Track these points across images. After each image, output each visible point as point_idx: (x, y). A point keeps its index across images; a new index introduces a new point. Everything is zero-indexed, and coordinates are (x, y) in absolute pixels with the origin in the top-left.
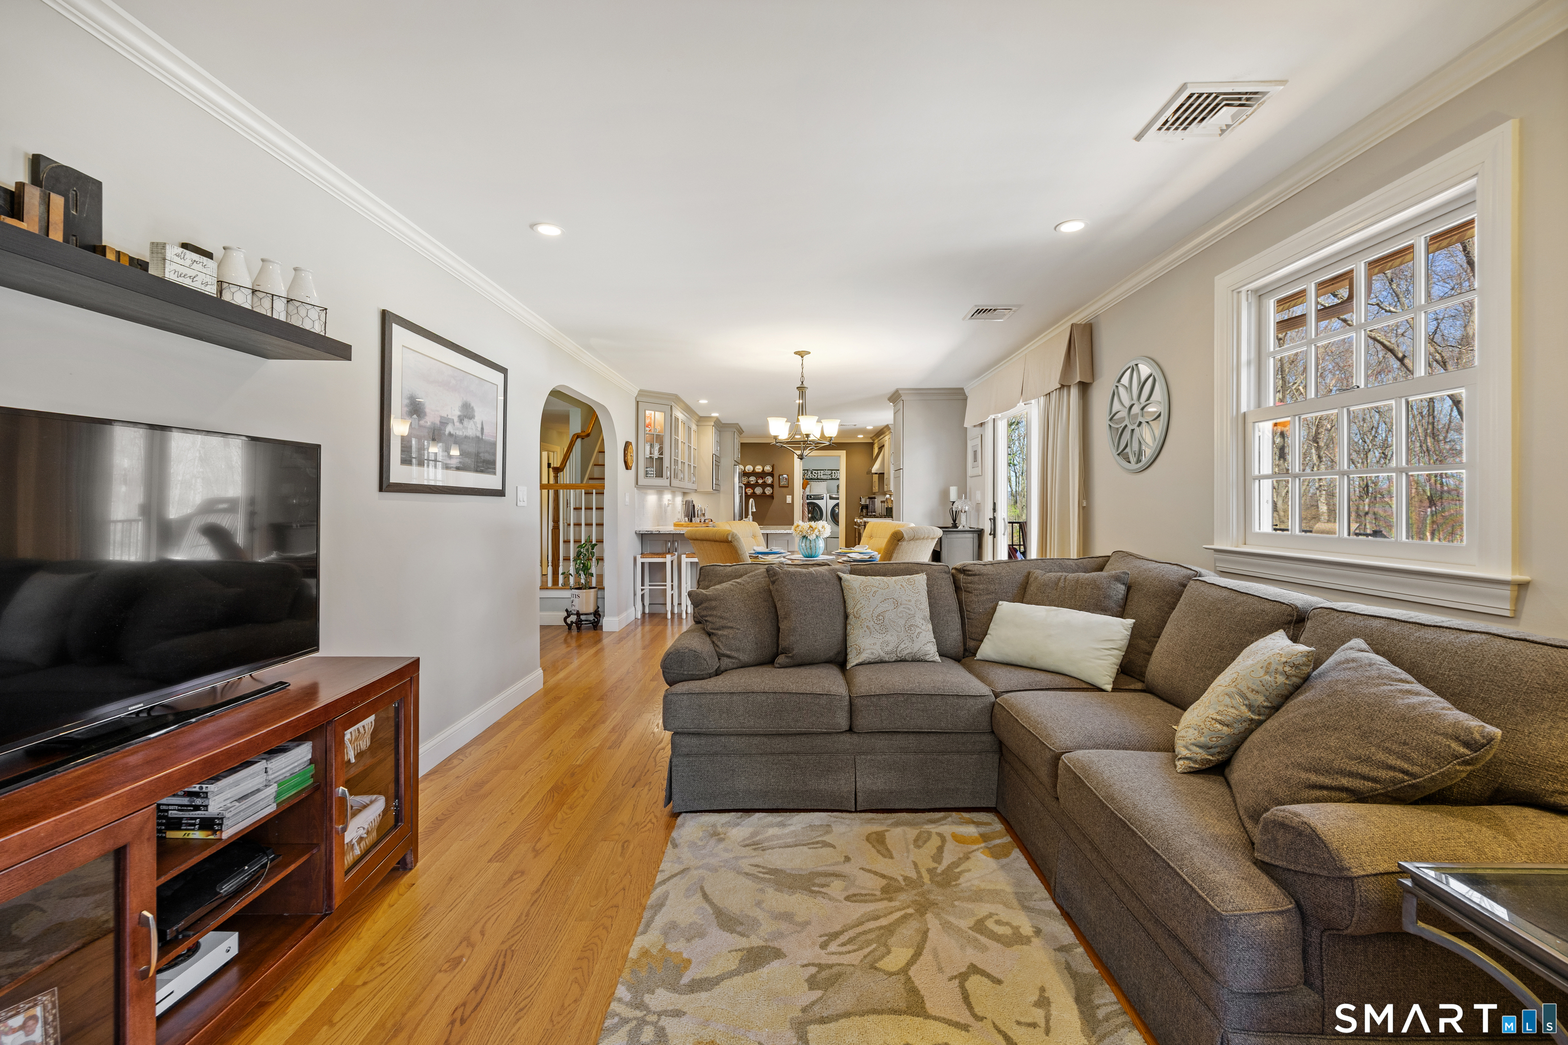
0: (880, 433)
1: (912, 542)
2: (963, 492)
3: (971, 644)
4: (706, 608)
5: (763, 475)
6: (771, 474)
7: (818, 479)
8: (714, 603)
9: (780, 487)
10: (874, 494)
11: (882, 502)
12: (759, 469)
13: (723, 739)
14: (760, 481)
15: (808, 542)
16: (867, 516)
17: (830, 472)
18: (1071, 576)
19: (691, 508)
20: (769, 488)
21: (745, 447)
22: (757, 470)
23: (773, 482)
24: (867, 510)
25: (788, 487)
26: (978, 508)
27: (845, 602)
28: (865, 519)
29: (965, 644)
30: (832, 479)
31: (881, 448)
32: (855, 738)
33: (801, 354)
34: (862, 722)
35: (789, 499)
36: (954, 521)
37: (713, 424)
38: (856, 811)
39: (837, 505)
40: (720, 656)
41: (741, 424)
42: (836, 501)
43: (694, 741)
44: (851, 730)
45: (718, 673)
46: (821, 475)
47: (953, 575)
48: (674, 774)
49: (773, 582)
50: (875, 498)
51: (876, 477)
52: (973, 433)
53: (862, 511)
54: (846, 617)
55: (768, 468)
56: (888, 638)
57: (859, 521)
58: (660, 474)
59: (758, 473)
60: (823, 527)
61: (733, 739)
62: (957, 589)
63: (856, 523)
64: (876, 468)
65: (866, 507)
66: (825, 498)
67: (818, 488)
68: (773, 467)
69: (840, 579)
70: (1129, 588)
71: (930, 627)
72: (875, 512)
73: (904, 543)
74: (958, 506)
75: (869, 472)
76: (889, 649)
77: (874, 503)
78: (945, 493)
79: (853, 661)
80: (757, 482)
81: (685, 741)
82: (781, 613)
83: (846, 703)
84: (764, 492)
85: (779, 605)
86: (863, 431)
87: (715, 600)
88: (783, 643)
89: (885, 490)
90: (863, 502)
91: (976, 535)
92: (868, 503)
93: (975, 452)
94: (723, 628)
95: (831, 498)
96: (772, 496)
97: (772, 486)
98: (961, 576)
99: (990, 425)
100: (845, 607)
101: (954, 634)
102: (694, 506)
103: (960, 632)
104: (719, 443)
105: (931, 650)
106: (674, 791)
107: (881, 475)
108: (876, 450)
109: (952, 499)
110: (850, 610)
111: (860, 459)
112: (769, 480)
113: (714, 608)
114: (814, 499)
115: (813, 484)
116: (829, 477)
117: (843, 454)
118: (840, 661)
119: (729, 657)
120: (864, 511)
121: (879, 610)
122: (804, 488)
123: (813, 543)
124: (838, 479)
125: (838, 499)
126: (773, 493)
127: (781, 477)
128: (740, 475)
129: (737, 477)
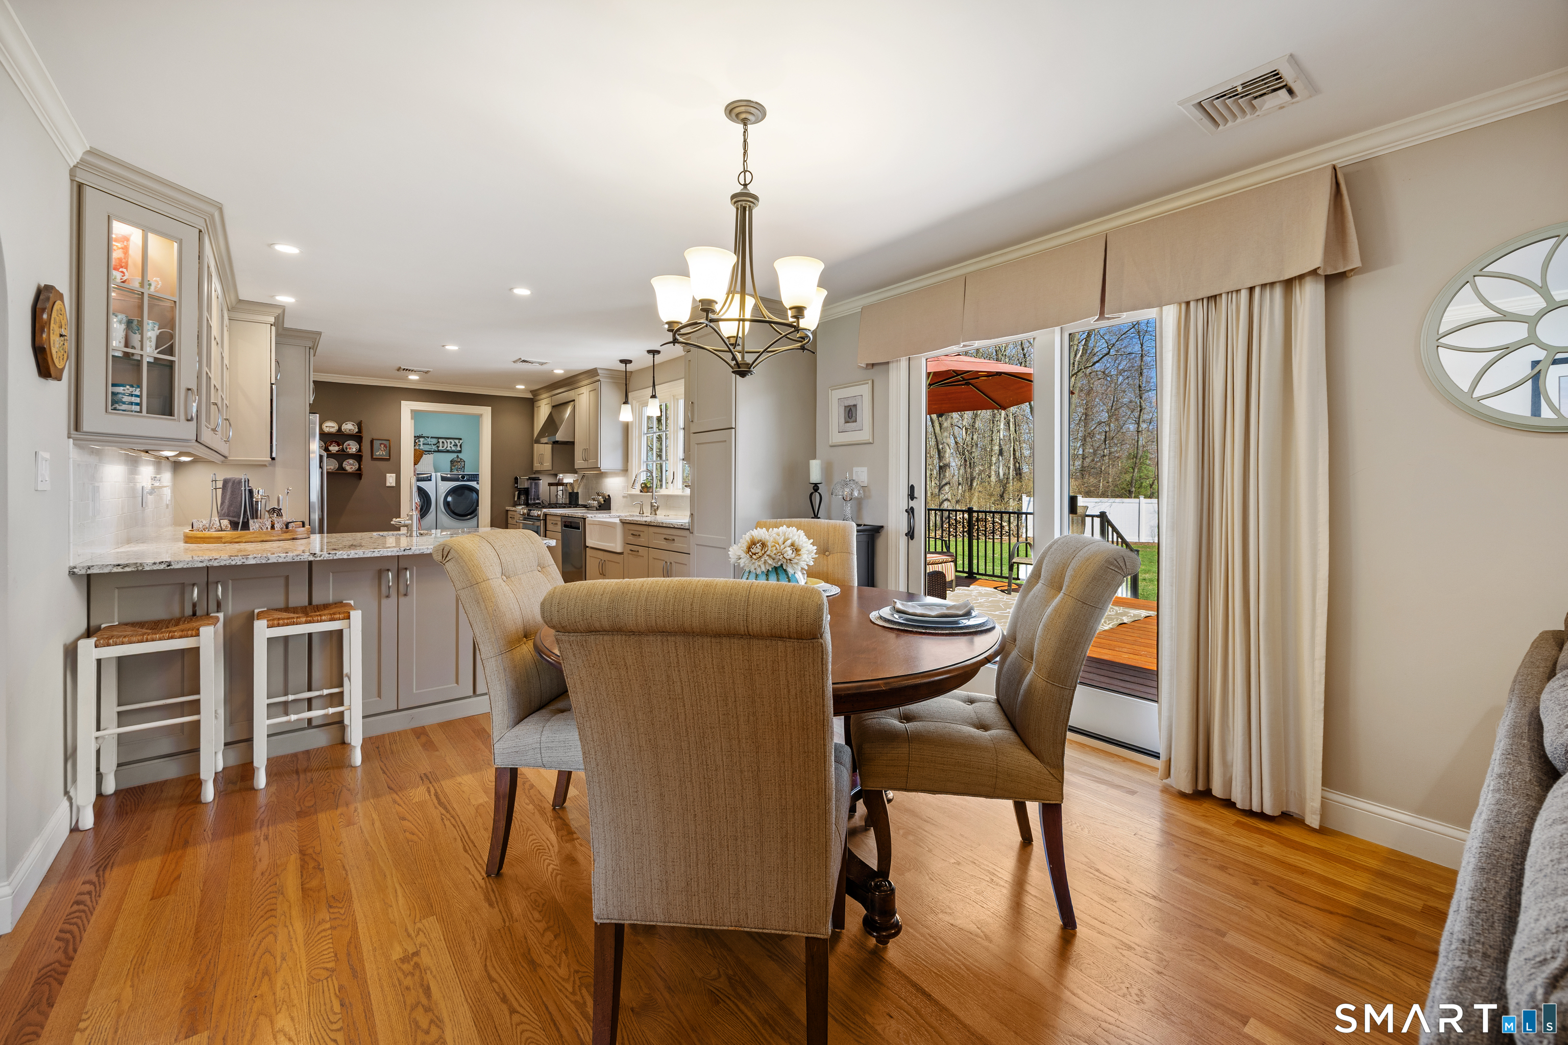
0: (563, 383)
5: (339, 437)
6: (358, 437)
9: (373, 459)
10: (538, 473)
14: (334, 449)
19: (245, 496)
20: (351, 461)
21: (319, 390)
22: (332, 429)
23: (360, 450)
25: (392, 460)
31: (562, 405)
35: (391, 480)
37: (272, 320)
50: (539, 479)
51: (547, 449)
55: (349, 427)
58: (167, 409)
59: (330, 434)
65: (526, 492)
66: (433, 479)
68: (360, 425)
72: (538, 499)
75: (534, 441)
77: (537, 485)
84: (341, 468)
86: (533, 378)
90: (523, 486)
96: (358, 475)
97: (358, 457)
102: (251, 492)
108: (544, 410)
109: (814, 480)
111: (513, 423)
112: (353, 447)
116: (434, 448)
117: (486, 412)
120: (523, 497)
122: (416, 462)
126: (360, 469)
127: (376, 443)
128: (320, 439)
129: (315, 446)
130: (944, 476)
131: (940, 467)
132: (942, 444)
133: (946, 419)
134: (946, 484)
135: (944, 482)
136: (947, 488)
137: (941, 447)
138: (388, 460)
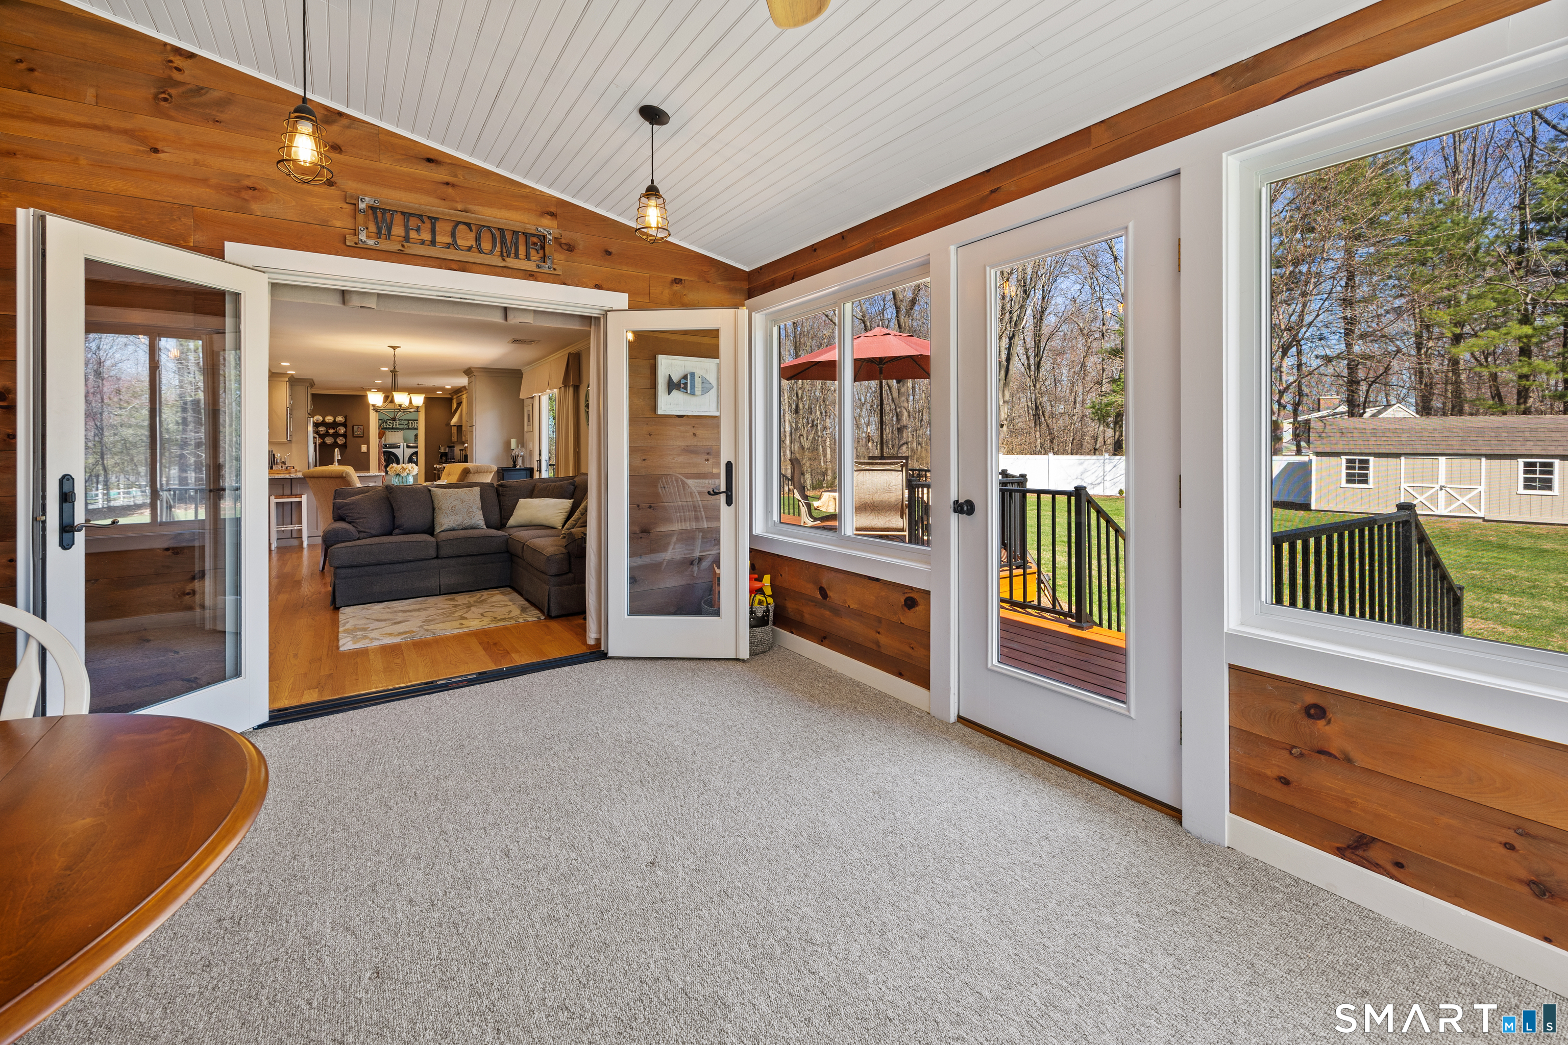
0: (458, 391)
1: (476, 475)
2: (522, 443)
3: (505, 521)
4: (346, 510)
5: (334, 425)
6: (344, 425)
7: (393, 428)
8: (352, 507)
9: (354, 436)
10: (453, 443)
11: (460, 450)
12: (329, 419)
13: (366, 568)
14: (331, 431)
15: (401, 478)
16: (446, 462)
17: (406, 422)
18: (553, 484)
20: (341, 438)
21: (318, 399)
22: (327, 421)
23: (346, 432)
24: (447, 458)
25: (364, 436)
26: (531, 453)
27: (433, 502)
28: (444, 465)
29: (501, 522)
30: (409, 429)
31: (459, 404)
32: (440, 561)
33: (394, 348)
34: (443, 552)
35: (364, 448)
36: (514, 462)
37: (287, 379)
38: (440, 595)
39: (416, 453)
40: (359, 532)
41: (315, 380)
42: (414, 450)
43: (349, 570)
44: (437, 557)
45: (358, 539)
46: (396, 424)
47: (496, 488)
48: (336, 588)
49: (390, 493)
50: (454, 447)
51: (454, 430)
52: (527, 402)
53: (441, 458)
54: (434, 509)
55: (340, 419)
56: (457, 518)
57: (438, 466)
59: (329, 423)
60: (412, 467)
61: (371, 567)
62: (498, 495)
63: (435, 469)
64: (454, 421)
65: (445, 454)
66: (402, 447)
67: (394, 437)
68: (346, 418)
69: (430, 491)
70: (575, 488)
71: (481, 512)
72: (452, 458)
73: (471, 475)
74: (516, 452)
75: (448, 424)
76: (458, 523)
77: (453, 452)
78: (508, 444)
79: (438, 530)
80: (327, 432)
81: (342, 572)
82: (396, 508)
83: (435, 544)
84: (336, 442)
85: (394, 505)
86: (442, 389)
87: (352, 504)
88: (397, 523)
89: (463, 440)
90: (442, 450)
91: (528, 472)
92: (447, 451)
93: (529, 415)
94: (359, 518)
95: (408, 447)
96: (344, 446)
97: (345, 436)
98: (500, 488)
99: (537, 399)
100: (433, 505)
101: (495, 517)
102: (274, 455)
103: (499, 516)
104: (292, 396)
105: (482, 523)
106: (337, 596)
107: (459, 427)
108: (455, 406)
109: (512, 448)
110: (436, 506)
111: (439, 409)
112: (342, 430)
113: (352, 509)
114: (389, 448)
115: (388, 433)
116: (406, 427)
118: (431, 531)
119: (364, 532)
120: (444, 458)
121: (452, 505)
122: (380, 438)
123: (404, 478)
124: (416, 429)
125: (417, 447)
126: (346, 442)
127: (356, 428)
128: (313, 426)
129: (311, 428)
130: (902, 437)
131: (899, 429)
132: (899, 408)
133: (903, 385)
134: (904, 444)
135: (902, 442)
136: (904, 447)
137: (898, 410)
138: (362, 437)
